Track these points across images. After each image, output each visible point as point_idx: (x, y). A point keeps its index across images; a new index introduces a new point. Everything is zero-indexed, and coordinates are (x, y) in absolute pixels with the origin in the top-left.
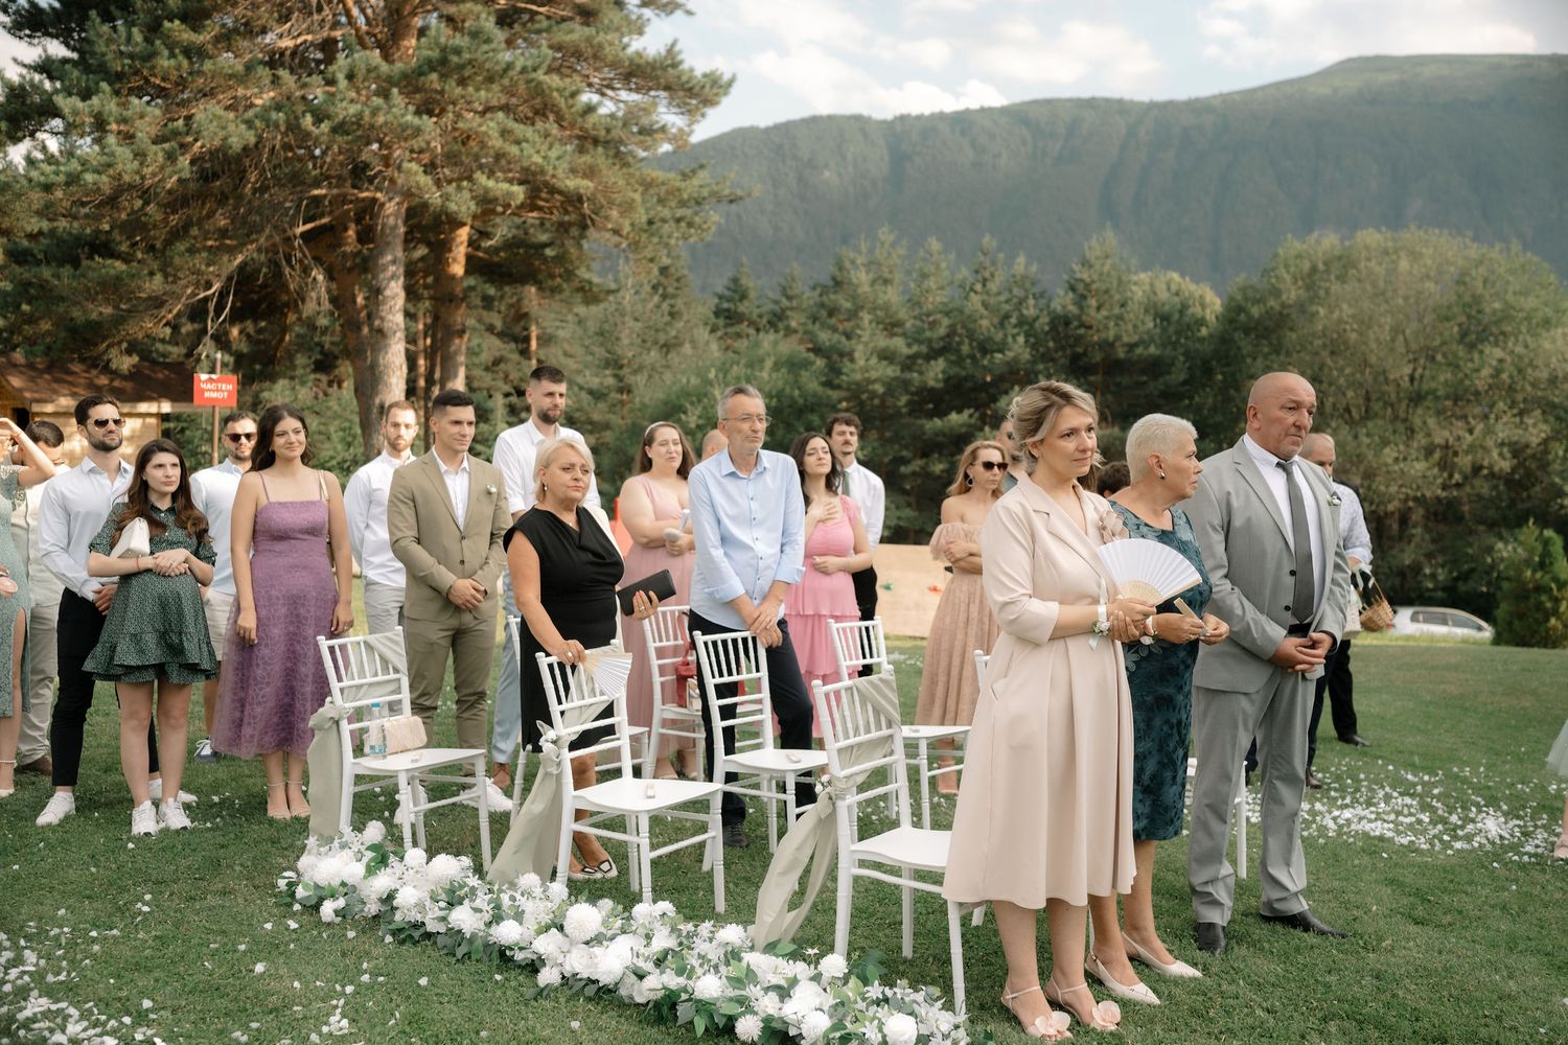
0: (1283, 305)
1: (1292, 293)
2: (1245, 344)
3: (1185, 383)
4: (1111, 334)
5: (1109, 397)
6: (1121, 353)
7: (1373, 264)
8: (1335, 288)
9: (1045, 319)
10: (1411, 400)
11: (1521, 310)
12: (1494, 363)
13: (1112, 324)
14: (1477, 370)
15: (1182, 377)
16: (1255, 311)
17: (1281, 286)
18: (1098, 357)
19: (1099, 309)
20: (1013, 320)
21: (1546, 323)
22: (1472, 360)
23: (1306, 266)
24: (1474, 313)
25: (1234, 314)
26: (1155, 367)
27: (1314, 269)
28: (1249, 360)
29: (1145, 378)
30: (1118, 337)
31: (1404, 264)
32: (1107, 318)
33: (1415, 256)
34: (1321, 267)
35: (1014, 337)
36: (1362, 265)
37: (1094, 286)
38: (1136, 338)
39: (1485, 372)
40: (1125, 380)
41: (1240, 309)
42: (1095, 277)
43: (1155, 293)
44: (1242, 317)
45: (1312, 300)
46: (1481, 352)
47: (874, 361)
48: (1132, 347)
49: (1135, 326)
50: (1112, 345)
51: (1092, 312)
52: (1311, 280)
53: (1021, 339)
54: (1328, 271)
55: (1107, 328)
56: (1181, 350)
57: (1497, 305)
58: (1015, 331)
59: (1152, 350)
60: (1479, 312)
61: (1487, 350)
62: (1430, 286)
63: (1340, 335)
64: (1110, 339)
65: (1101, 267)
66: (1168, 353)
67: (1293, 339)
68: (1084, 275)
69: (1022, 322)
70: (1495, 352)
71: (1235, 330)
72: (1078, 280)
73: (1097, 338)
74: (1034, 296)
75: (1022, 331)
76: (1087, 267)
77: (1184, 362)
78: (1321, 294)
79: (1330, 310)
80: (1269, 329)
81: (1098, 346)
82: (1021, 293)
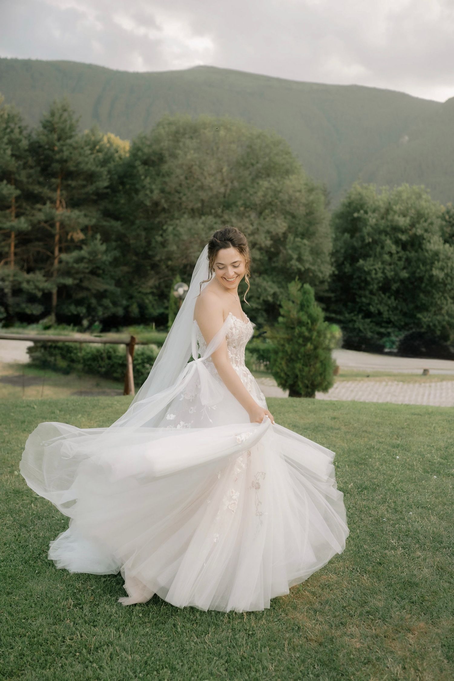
0: (161, 149)
1: (165, 144)
2: (141, 169)
3: (106, 188)
4: (66, 154)
5: (64, 192)
6: (72, 169)
7: (206, 131)
8: (188, 142)
9: (24, 144)
10: (224, 206)
11: (277, 164)
12: (264, 189)
14: (256, 193)
15: (106, 184)
16: (146, 150)
17: (161, 138)
18: (58, 167)
20: (5, 140)
21: (288, 172)
22: (253, 187)
23: (173, 128)
25: (136, 150)
26: (91, 177)
27: (177, 132)
28: (143, 177)
29: (84, 183)
30: (69, 157)
31: (222, 133)
34: (181, 130)
35: (5, 150)
36: (202, 131)
37: (57, 126)
39: (260, 194)
40: (73, 183)
41: (139, 149)
42: (57, 121)
44: (140, 153)
45: (176, 147)
46: (258, 183)
48: (78, 164)
50: (66, 161)
52: (176, 137)
53: (9, 152)
54: (184, 134)
55: (61, 151)
56: (106, 169)
57: (266, 160)
58: (6, 147)
59: (89, 166)
60: (257, 162)
61: (261, 182)
62: (234, 146)
63: (190, 167)
64: (65, 158)
65: (61, 116)
66: (98, 169)
67: (165, 168)
68: (51, 119)
69: (10, 142)
70: (265, 184)
71: (136, 160)
72: (47, 121)
73: (58, 157)
74: (20, 128)
75: (10, 147)
76: (53, 114)
77: (107, 175)
78: (181, 144)
79: (185, 154)
80: (153, 161)
81: (57, 161)
82: (12, 125)
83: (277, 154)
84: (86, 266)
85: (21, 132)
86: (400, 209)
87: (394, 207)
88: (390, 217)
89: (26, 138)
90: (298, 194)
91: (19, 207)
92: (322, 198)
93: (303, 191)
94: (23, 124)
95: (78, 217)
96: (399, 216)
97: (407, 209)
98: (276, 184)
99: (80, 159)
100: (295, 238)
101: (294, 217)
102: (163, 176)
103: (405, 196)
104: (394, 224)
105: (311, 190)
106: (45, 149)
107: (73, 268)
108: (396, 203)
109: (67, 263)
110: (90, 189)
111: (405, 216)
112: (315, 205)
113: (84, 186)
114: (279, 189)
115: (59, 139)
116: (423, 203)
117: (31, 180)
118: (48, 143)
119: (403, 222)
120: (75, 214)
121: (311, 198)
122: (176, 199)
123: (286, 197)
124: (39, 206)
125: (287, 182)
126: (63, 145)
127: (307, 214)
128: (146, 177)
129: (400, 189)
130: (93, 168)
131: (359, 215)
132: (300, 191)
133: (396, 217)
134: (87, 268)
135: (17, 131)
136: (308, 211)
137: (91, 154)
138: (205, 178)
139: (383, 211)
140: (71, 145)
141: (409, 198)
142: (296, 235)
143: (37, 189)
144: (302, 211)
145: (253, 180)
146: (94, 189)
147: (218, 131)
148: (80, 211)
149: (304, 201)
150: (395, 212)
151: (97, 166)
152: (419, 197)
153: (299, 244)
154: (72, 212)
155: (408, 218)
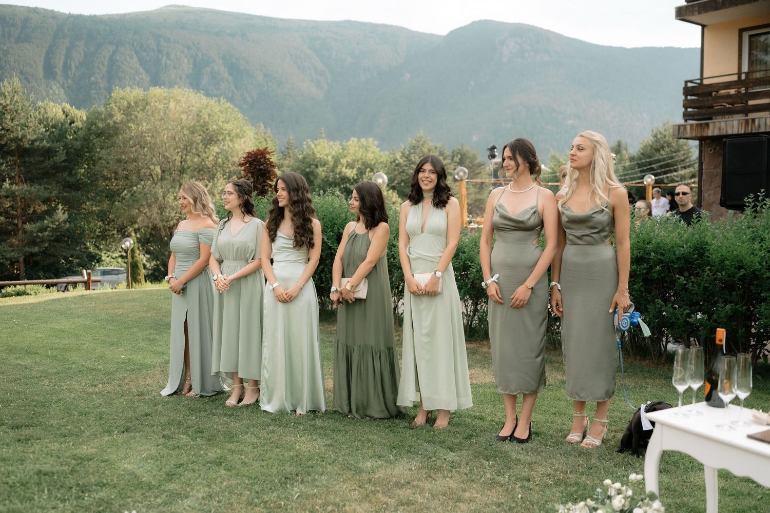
0: (115, 123)
1: (119, 117)
2: (96, 142)
3: (64, 161)
4: (20, 134)
5: (22, 168)
6: (28, 146)
7: (157, 104)
10: (181, 171)
11: (226, 130)
12: (214, 154)
13: (19, 128)
14: (208, 157)
15: (63, 158)
16: (101, 125)
17: (113, 113)
18: (13, 146)
19: (12, 120)
22: (205, 152)
23: (125, 103)
24: (205, 130)
26: (49, 153)
27: (129, 104)
28: (98, 150)
29: (42, 159)
30: (24, 136)
31: (172, 105)
32: (18, 125)
33: (178, 102)
34: (133, 104)
36: (152, 104)
37: (8, 108)
38: (35, 137)
39: (211, 158)
40: (30, 160)
41: (93, 124)
42: (8, 102)
43: (47, 113)
44: (94, 128)
45: (128, 121)
46: (209, 149)
48: (33, 141)
49: (34, 131)
50: (21, 140)
51: (9, 123)
52: (128, 111)
54: (136, 106)
56: (62, 144)
57: (215, 127)
59: (45, 143)
60: (207, 130)
61: (212, 148)
62: (184, 117)
66: (54, 145)
67: (120, 139)
70: (215, 149)
71: (91, 134)
73: (12, 136)
77: (63, 150)
78: (133, 118)
79: (138, 126)
80: (108, 134)
81: (13, 140)
84: (51, 234)
86: (347, 162)
87: (342, 160)
88: (338, 171)
95: (39, 190)
96: (346, 168)
97: (354, 161)
98: (225, 148)
104: (343, 174)
107: (38, 237)
108: (343, 157)
109: (32, 232)
110: (48, 164)
111: (352, 168)
113: (42, 162)
114: (229, 153)
119: (350, 173)
120: (35, 188)
122: (133, 167)
128: (101, 149)
130: (49, 145)
131: (311, 170)
133: (344, 170)
134: (52, 236)
139: (332, 163)
145: (204, 146)
146: (52, 163)
147: (168, 103)
148: (40, 185)
150: (343, 166)
151: (52, 142)
154: (31, 186)
155: (355, 169)
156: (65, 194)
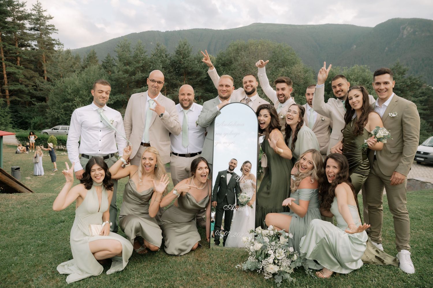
0: (230, 57)
1: (232, 55)
2: (221, 68)
3: (206, 78)
4: (186, 65)
6: (190, 71)
7: (252, 47)
8: (243, 53)
9: (168, 62)
11: (288, 59)
12: (282, 72)
16: (223, 59)
18: (183, 71)
21: (294, 63)
23: (236, 47)
26: (198, 74)
27: (238, 49)
31: (259, 47)
33: (262, 45)
34: (240, 48)
36: (249, 47)
37: (182, 52)
40: (191, 78)
41: (220, 59)
42: (182, 50)
44: (220, 61)
45: (237, 56)
47: (121, 73)
49: (193, 63)
50: (187, 68)
55: (184, 63)
57: (282, 58)
59: (197, 69)
60: (278, 59)
61: (280, 69)
63: (245, 65)
64: (186, 66)
65: (183, 47)
66: (202, 70)
67: (233, 66)
68: (179, 49)
69: (162, 62)
70: (282, 70)
71: (219, 64)
72: (178, 51)
73: (183, 66)
74: (166, 55)
75: (162, 64)
76: (180, 47)
78: (240, 54)
79: (242, 59)
80: (227, 64)
81: (183, 68)
82: (163, 54)
83: (288, 55)
85: (166, 57)
86: (353, 78)
89: (169, 59)
90: (299, 74)
91: (168, 90)
92: (312, 75)
93: (302, 72)
94: (167, 53)
96: (353, 81)
97: (358, 78)
98: (288, 69)
99: (193, 66)
100: (298, 96)
101: (298, 85)
102: (232, 70)
103: (356, 71)
105: (306, 72)
106: (177, 63)
108: (351, 75)
110: (198, 79)
112: (308, 79)
113: (196, 78)
114: (289, 72)
115: (183, 58)
116: (366, 74)
117: (172, 78)
118: (178, 61)
121: (306, 75)
122: (239, 80)
123: (293, 76)
124: (176, 89)
125: (294, 68)
126: (185, 61)
127: (304, 84)
128: (223, 72)
129: (353, 67)
130: (199, 69)
132: (300, 72)
135: (164, 56)
136: (305, 82)
137: (198, 63)
138: (252, 70)
140: (188, 60)
141: (358, 72)
142: (299, 94)
143: (175, 82)
144: (302, 82)
145: (276, 68)
146: (200, 79)
147: (258, 46)
149: (302, 76)
151: (201, 69)
152: (364, 71)
153: (300, 98)
155: (358, 82)
156: (206, 95)
